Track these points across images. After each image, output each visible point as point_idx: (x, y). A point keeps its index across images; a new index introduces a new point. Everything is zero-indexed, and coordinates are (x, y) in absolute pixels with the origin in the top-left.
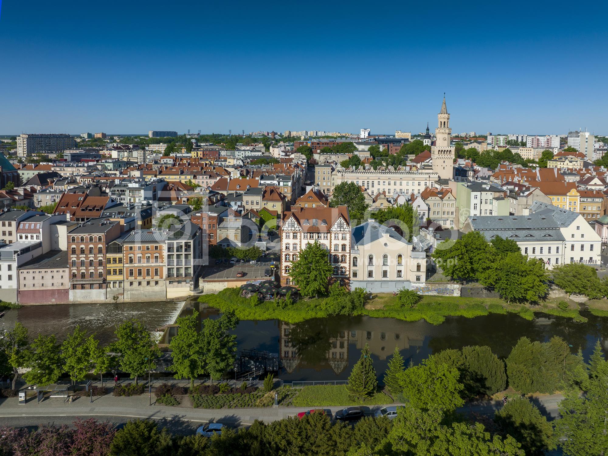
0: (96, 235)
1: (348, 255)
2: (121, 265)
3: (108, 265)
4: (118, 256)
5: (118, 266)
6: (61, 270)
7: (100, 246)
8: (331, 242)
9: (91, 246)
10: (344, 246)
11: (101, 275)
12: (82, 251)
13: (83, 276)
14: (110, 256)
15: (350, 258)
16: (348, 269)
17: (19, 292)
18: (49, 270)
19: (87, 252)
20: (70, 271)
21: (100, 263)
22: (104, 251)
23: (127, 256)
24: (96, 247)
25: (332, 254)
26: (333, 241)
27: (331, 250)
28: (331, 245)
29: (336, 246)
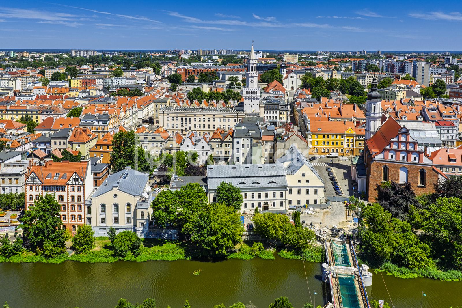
1: (83, 205)
8: (68, 194)
10: (79, 198)
15: (85, 207)
16: (83, 217)
25: (70, 204)
26: (70, 193)
27: (68, 200)
28: (68, 196)
29: (73, 197)
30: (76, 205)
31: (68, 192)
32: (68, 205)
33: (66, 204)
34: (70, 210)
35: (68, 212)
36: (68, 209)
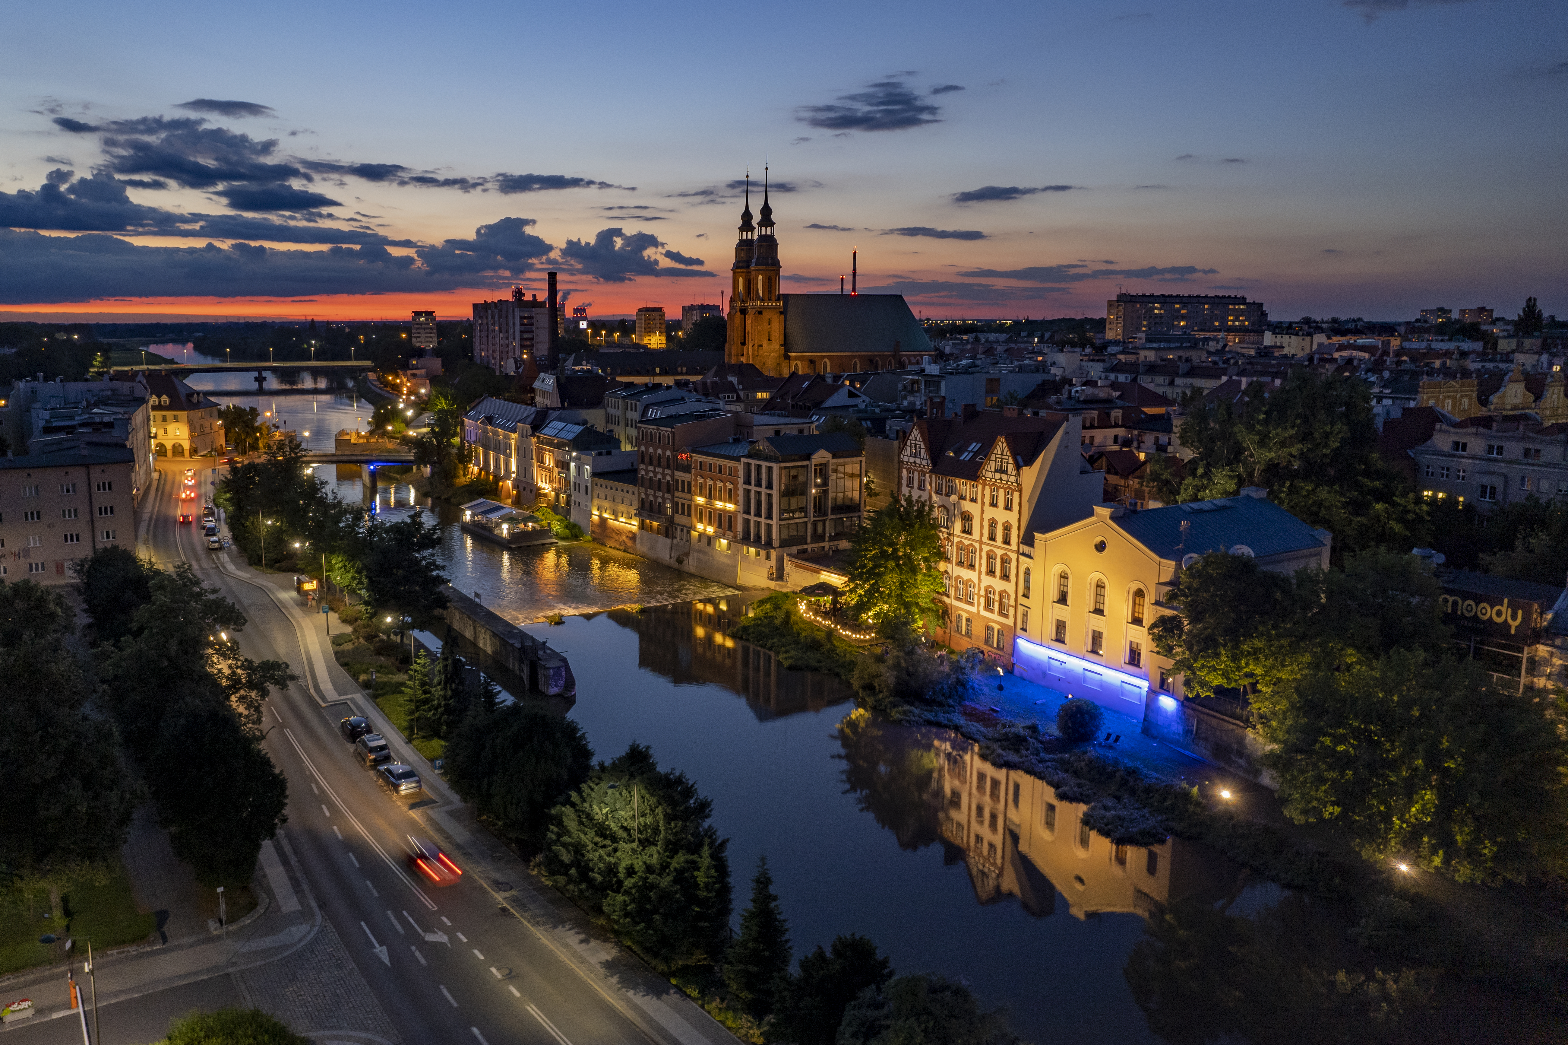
1: (1013, 556)
8: (983, 512)
10: (1007, 528)
15: (1017, 567)
16: (1012, 602)
20: (639, 497)
25: (986, 548)
26: (987, 507)
27: (982, 535)
28: (982, 520)
29: (993, 524)
30: (999, 552)
31: (983, 503)
32: (981, 550)
33: (977, 545)
34: (984, 569)
35: (980, 572)
36: (980, 564)
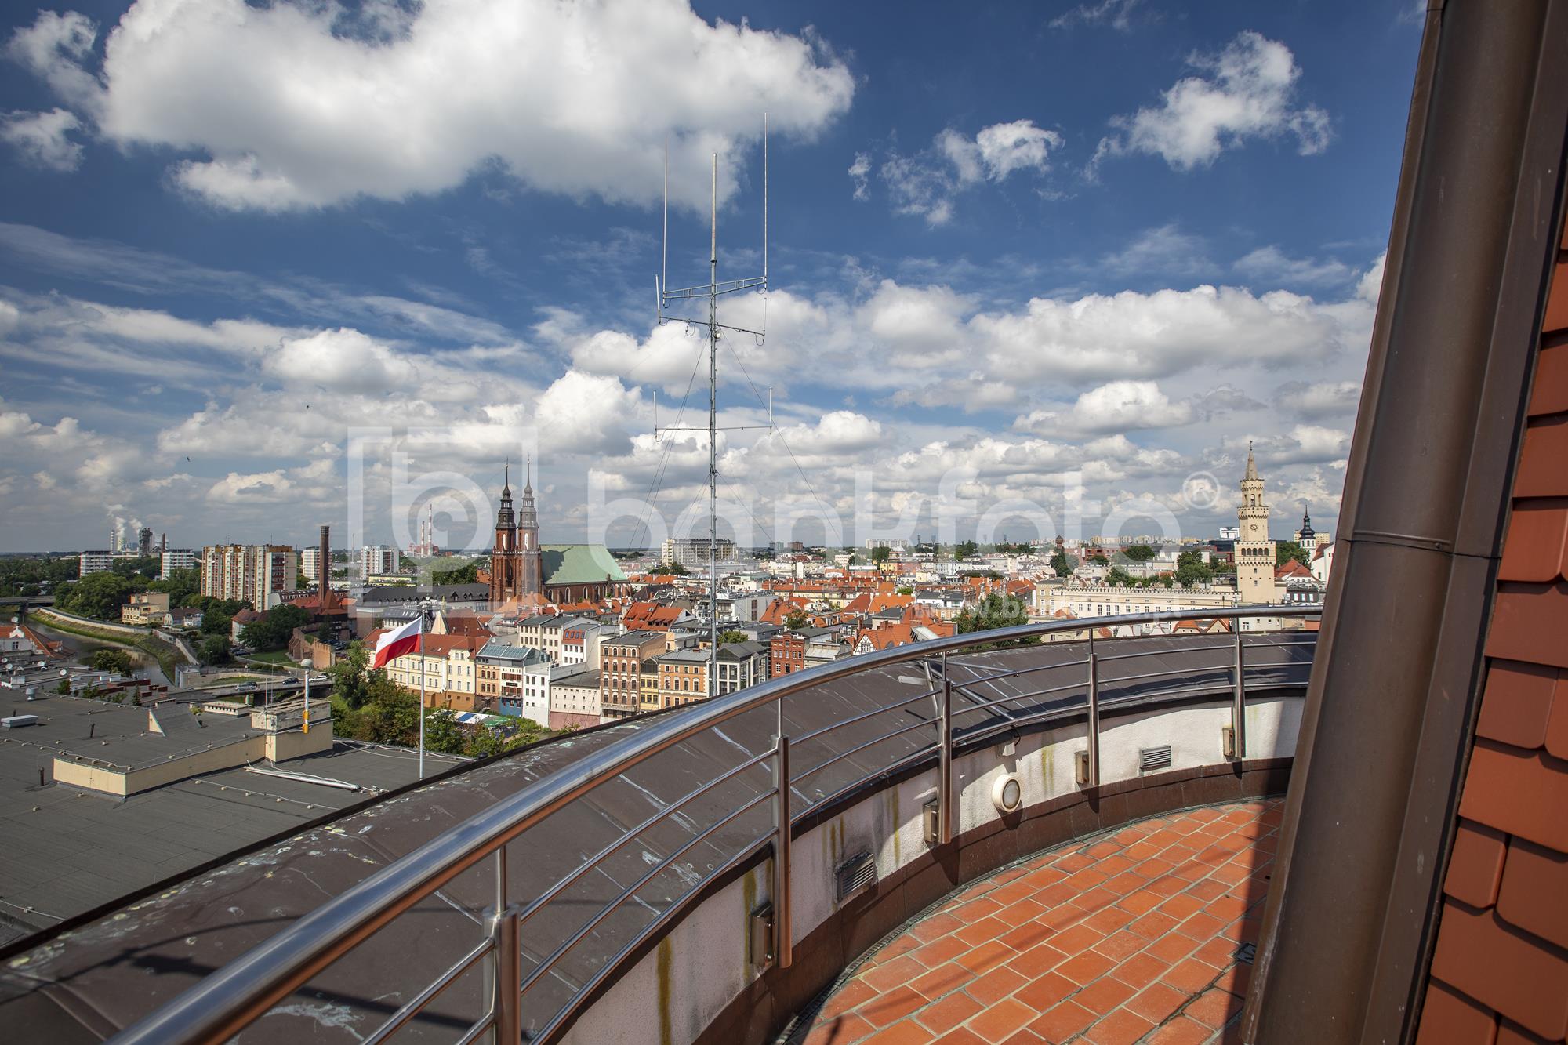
0: (629, 649)
2: (656, 690)
3: (642, 690)
4: (652, 677)
5: (652, 690)
6: (593, 690)
7: (634, 662)
9: (625, 661)
11: (634, 701)
12: (615, 668)
13: (615, 699)
14: (644, 676)
17: (551, 713)
18: (581, 690)
19: (620, 668)
20: (602, 694)
21: (634, 686)
22: (638, 669)
23: (662, 679)
24: (629, 663)
